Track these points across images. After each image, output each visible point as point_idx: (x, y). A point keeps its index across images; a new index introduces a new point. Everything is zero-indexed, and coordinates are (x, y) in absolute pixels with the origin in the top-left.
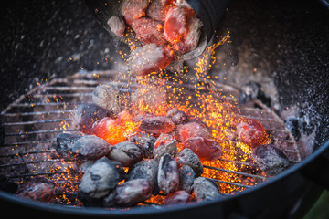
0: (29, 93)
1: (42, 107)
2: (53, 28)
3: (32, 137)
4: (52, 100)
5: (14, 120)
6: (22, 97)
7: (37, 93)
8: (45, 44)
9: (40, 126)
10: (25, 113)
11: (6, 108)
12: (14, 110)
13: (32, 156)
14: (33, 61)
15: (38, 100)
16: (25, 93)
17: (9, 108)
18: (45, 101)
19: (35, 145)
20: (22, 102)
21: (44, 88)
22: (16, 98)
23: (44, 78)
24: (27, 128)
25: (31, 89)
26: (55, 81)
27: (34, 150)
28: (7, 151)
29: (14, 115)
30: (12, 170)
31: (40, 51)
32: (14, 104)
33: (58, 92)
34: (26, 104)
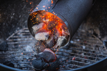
1: (20, 38)
2: (24, 11)
3: (17, 48)
4: (24, 35)
5: (11, 42)
6: (14, 34)
8: (21, 16)
9: (20, 44)
10: (14, 40)
11: (8, 37)
12: (11, 38)
13: (17, 54)
14: (17, 22)
15: (19, 35)
16: (14, 32)
18: (21, 36)
19: (18, 50)
21: (21, 31)
22: (11, 34)
23: (21, 28)
24: (15, 45)
25: (17, 32)
26: (24, 29)
27: (18, 52)
28: (8, 52)
29: (11, 40)
30: (10, 59)
31: (19, 19)
32: (11, 36)
33: (25, 32)
34: (15, 37)
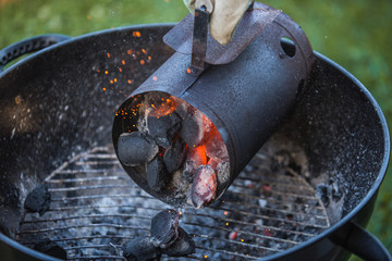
0: (72, 161)
1: (84, 174)
2: (95, 99)
3: (74, 203)
4: (93, 167)
5: (57, 186)
6: (66, 164)
7: (79, 160)
8: (88, 113)
9: (82, 192)
10: (67, 180)
11: (49, 174)
12: (57, 177)
13: (74, 220)
14: (76, 130)
15: (80, 167)
16: (68, 160)
17: (53, 174)
18: (87, 169)
19: (76, 210)
20: (65, 169)
21: (86, 155)
22: (59, 165)
23: (87, 146)
24: (69, 194)
25: (74, 157)
26: (96, 149)
27: (76, 215)
28: (50, 216)
29: (57, 181)
30: (56, 234)
31: (82, 121)
32: (58, 171)
33: (99, 160)
34: (69, 171)
